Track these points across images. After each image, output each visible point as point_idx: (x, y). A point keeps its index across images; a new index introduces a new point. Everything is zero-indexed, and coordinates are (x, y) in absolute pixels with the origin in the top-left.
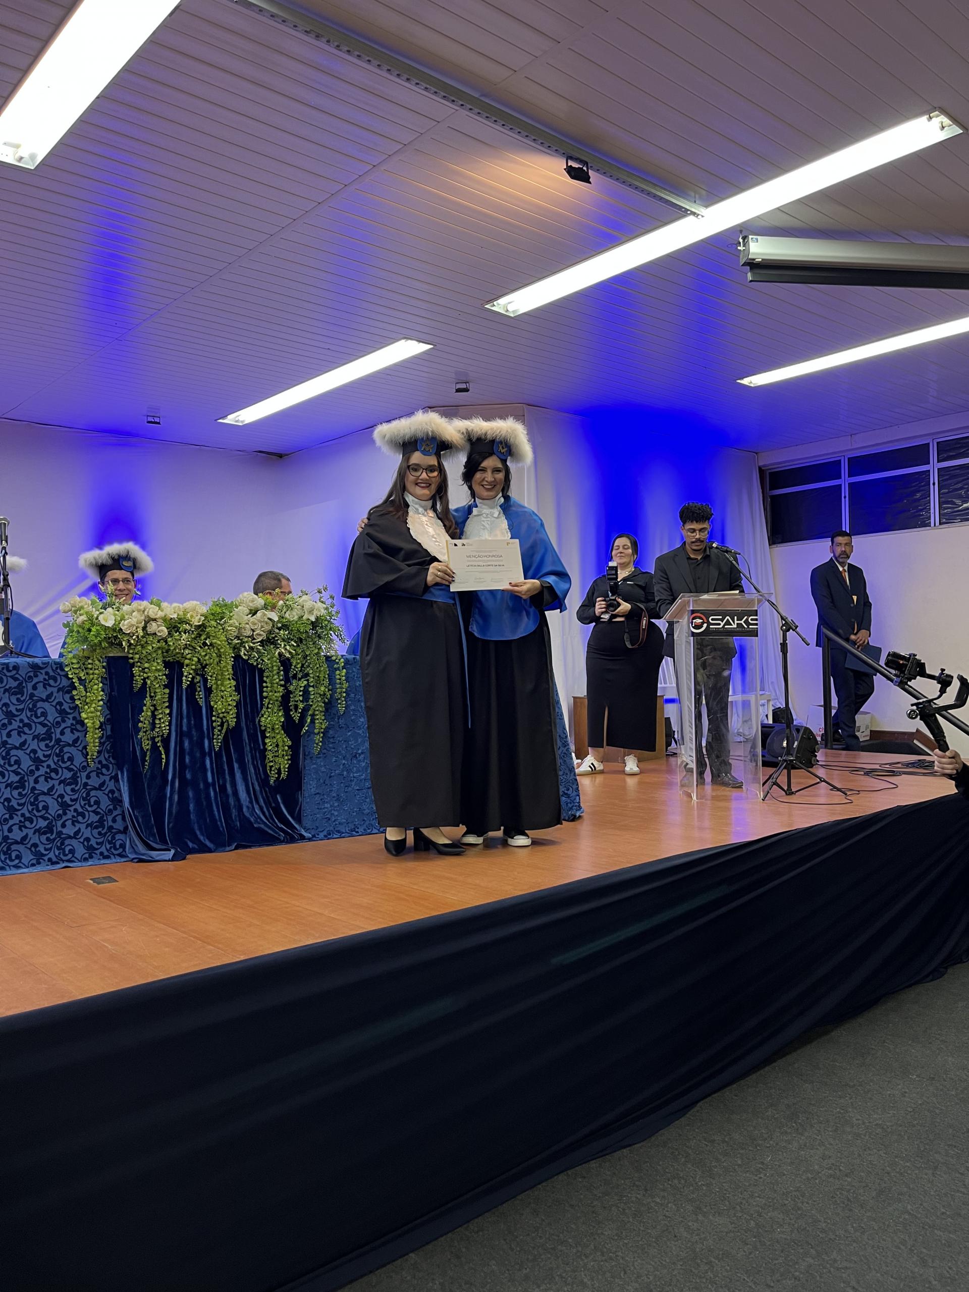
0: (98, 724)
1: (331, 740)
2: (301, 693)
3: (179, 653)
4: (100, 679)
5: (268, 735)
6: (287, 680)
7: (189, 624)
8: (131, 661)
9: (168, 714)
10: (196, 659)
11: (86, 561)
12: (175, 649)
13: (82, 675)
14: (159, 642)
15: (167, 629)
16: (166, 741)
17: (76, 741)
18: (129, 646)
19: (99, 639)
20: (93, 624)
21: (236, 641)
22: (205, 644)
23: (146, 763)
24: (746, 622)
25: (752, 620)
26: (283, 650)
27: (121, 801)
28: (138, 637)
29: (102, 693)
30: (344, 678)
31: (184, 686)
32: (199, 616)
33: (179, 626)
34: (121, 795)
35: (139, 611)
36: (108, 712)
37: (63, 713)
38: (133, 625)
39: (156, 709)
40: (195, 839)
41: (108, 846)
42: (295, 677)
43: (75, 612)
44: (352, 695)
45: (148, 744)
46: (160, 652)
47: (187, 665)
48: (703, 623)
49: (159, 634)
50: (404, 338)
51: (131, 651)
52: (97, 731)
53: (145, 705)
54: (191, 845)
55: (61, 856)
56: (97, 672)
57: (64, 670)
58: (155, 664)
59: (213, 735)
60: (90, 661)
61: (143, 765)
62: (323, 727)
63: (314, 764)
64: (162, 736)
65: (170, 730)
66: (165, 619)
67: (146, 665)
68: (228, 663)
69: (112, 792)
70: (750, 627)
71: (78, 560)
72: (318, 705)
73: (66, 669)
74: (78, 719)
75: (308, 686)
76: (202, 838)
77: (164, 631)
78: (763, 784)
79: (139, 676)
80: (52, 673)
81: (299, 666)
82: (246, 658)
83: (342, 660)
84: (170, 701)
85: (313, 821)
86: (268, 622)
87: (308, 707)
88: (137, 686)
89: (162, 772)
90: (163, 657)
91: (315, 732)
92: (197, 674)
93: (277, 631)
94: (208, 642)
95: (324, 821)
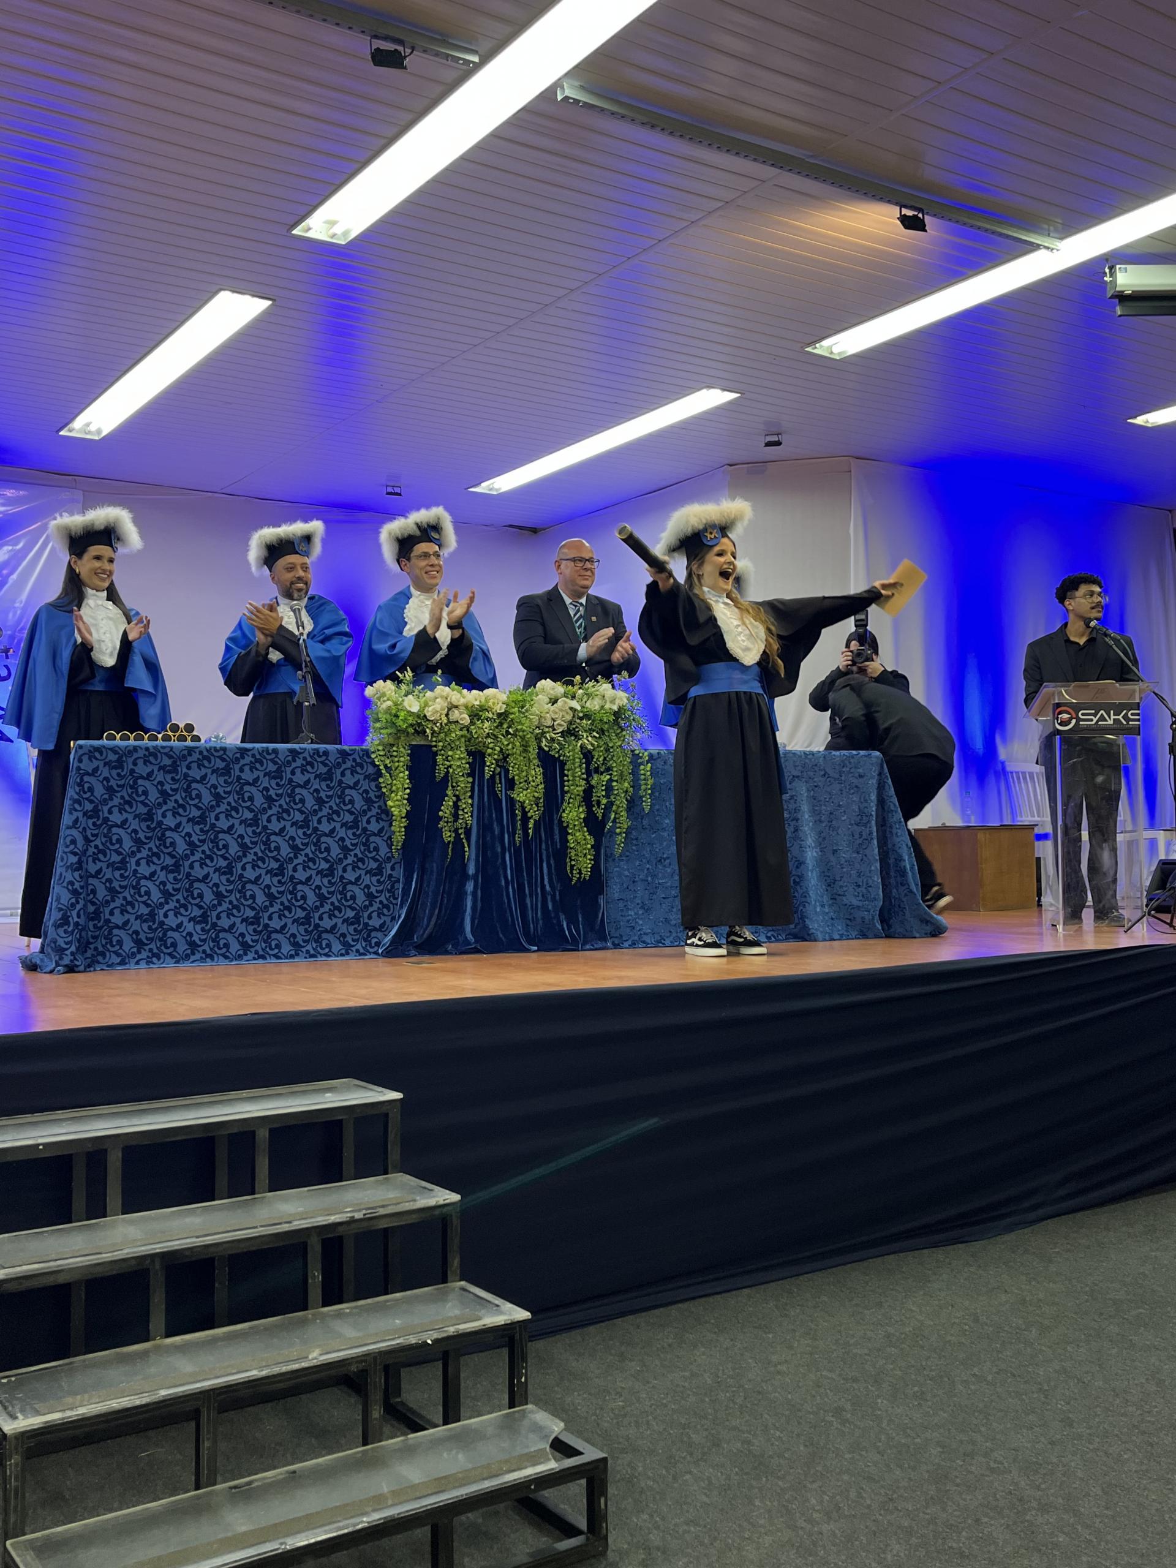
0: (403, 813)
1: (634, 842)
2: (603, 788)
3: (481, 742)
4: (405, 767)
5: (570, 831)
6: (589, 773)
8: (435, 749)
9: (470, 804)
10: (498, 749)
12: (477, 738)
13: (387, 762)
14: (461, 730)
15: (469, 716)
16: (468, 832)
17: (381, 830)
18: (432, 734)
19: (404, 725)
20: (398, 710)
21: (537, 731)
22: (508, 733)
23: (449, 856)
24: (1125, 717)
25: (1132, 714)
26: (586, 741)
28: (441, 724)
29: (407, 782)
30: (649, 773)
31: (487, 776)
33: (481, 713)
35: (442, 697)
36: (412, 802)
37: (368, 801)
38: (437, 712)
39: (458, 799)
42: (597, 770)
43: (379, 698)
44: (657, 794)
45: (451, 836)
46: (463, 740)
47: (489, 755)
48: (1071, 719)
49: (461, 722)
50: (707, 387)
51: (434, 739)
52: (404, 820)
55: (368, 948)
56: (402, 759)
57: (371, 758)
58: (459, 752)
59: (515, 829)
60: (395, 749)
62: (626, 827)
63: (618, 866)
64: (466, 828)
65: (472, 821)
66: (466, 707)
67: (450, 753)
68: (533, 752)
70: (1131, 723)
72: (621, 802)
73: (373, 756)
74: (384, 807)
75: (611, 780)
77: (466, 719)
78: (1147, 921)
79: (442, 765)
80: (358, 760)
81: (601, 759)
82: (546, 749)
83: (646, 754)
84: (472, 791)
85: (617, 929)
86: (569, 711)
87: (612, 804)
88: (440, 774)
89: (464, 867)
90: (466, 746)
91: (618, 830)
92: (497, 765)
93: (578, 721)
94: (511, 730)
95: (628, 930)
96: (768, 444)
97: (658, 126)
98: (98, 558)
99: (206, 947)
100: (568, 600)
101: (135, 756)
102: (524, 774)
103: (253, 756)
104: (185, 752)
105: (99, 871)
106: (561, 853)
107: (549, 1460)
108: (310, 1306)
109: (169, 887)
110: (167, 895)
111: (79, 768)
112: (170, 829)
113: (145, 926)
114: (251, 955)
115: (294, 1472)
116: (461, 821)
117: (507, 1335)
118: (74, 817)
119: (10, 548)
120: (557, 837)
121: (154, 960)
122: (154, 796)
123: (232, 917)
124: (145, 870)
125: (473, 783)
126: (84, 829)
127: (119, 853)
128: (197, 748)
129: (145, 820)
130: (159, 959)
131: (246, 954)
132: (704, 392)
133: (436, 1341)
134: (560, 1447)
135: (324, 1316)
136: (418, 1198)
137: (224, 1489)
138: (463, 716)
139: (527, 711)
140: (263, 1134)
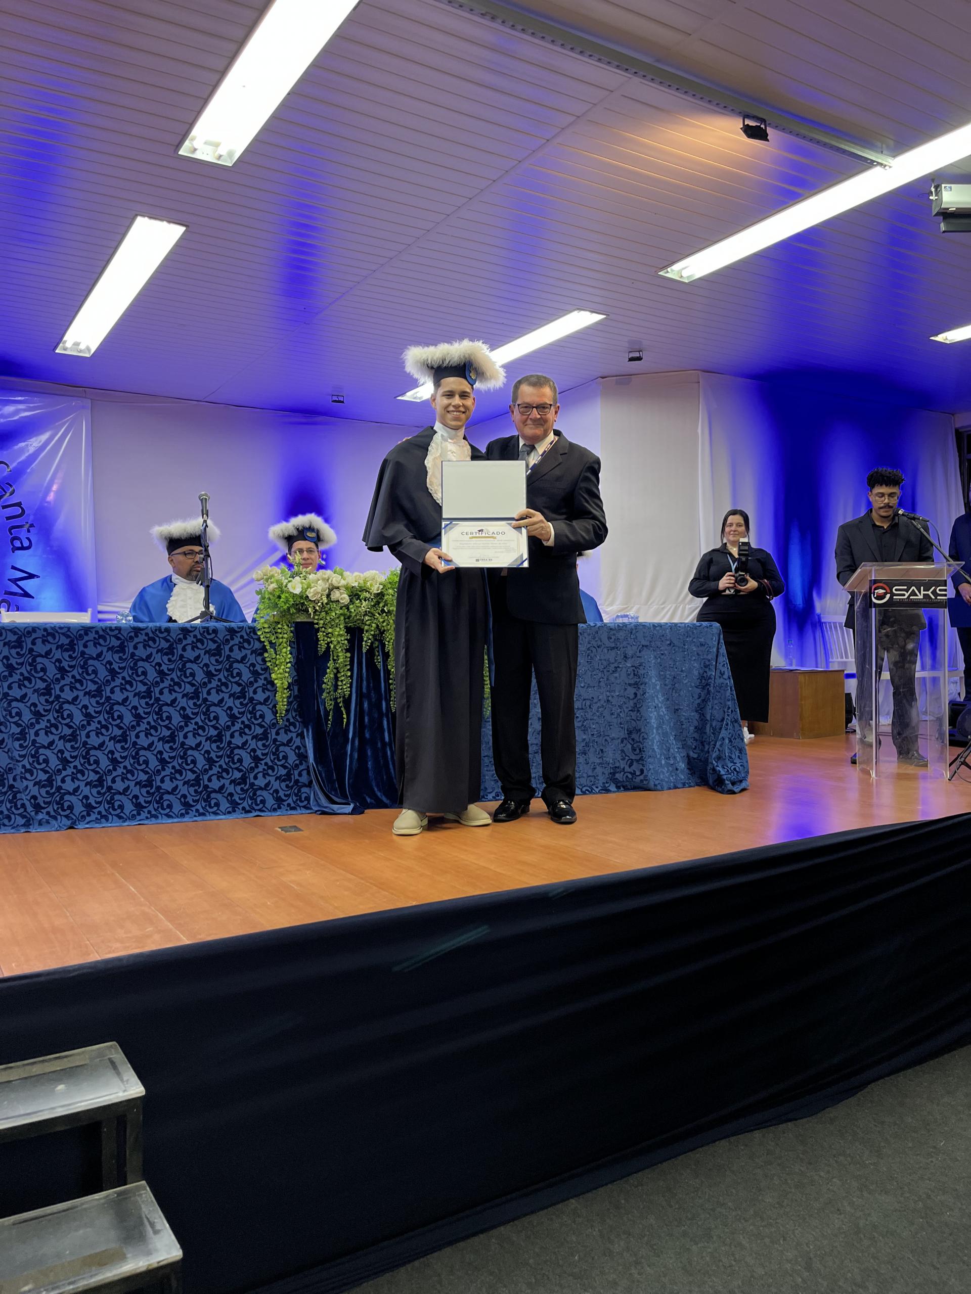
0: (286, 685)
3: (359, 619)
4: (288, 643)
7: (369, 592)
8: (316, 626)
9: (349, 676)
10: (374, 625)
11: (274, 534)
12: (356, 616)
13: (272, 638)
14: (341, 608)
15: (349, 596)
16: (346, 701)
17: (266, 700)
18: (314, 613)
19: (288, 605)
20: (282, 592)
22: (383, 611)
23: (329, 722)
24: (934, 593)
25: (940, 590)
27: (306, 757)
28: (322, 603)
29: (290, 656)
31: (364, 651)
32: (378, 585)
33: (360, 593)
34: (306, 751)
36: (296, 674)
37: (256, 674)
38: (318, 593)
39: (338, 672)
40: (373, 795)
41: (295, 798)
43: (267, 580)
45: (331, 705)
46: (342, 618)
47: (367, 631)
48: (886, 594)
49: (342, 601)
50: (578, 309)
51: (316, 617)
52: (285, 691)
53: (329, 668)
54: (369, 800)
55: (254, 805)
56: (285, 636)
57: (257, 634)
58: (338, 629)
59: (390, 697)
61: (327, 724)
64: (344, 697)
65: (351, 691)
66: (347, 588)
67: (330, 630)
69: (298, 748)
70: (938, 598)
71: (267, 532)
73: (259, 633)
74: (269, 679)
76: (379, 794)
77: (345, 598)
78: (950, 765)
79: (323, 640)
80: (246, 637)
84: (351, 664)
88: (321, 650)
89: (344, 731)
90: (346, 623)
94: (386, 609)
96: (631, 359)
103: (147, 634)
104: (82, 632)
109: (67, 755)
110: (65, 762)
112: (68, 702)
113: (43, 791)
114: (144, 815)
116: (340, 691)
121: (50, 822)
122: (52, 672)
123: (125, 781)
124: (43, 739)
125: (352, 657)
127: (19, 725)
129: (43, 694)
130: (55, 821)
131: (139, 814)
132: (576, 314)
138: (342, 596)
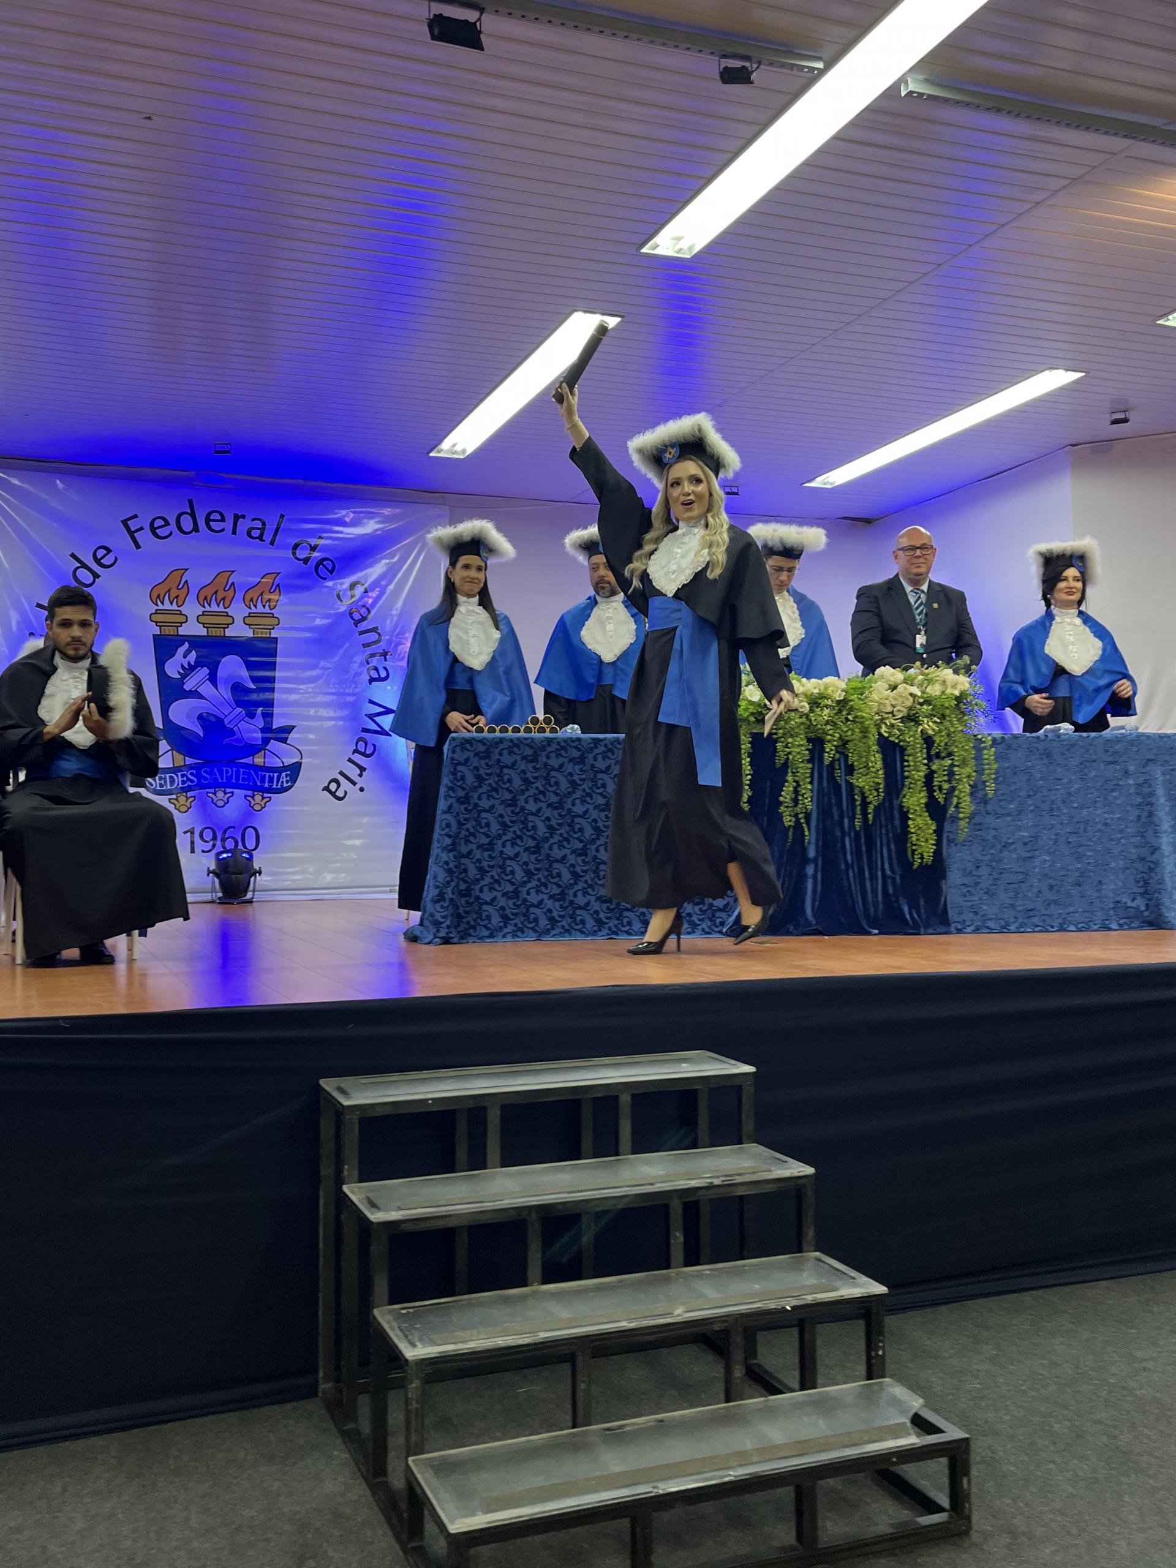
1: (978, 827)
2: (945, 773)
3: (820, 729)
5: (911, 816)
6: (929, 758)
7: (830, 700)
9: (810, 790)
10: (837, 735)
12: (817, 725)
16: (808, 817)
21: (877, 717)
22: (847, 720)
23: (789, 840)
26: (926, 726)
30: (992, 757)
31: (826, 762)
32: (839, 692)
33: (820, 701)
39: (799, 785)
42: (938, 756)
44: (1001, 779)
46: (802, 727)
47: (829, 742)
49: (801, 710)
50: (1049, 368)
53: (787, 781)
55: (713, 927)
59: (854, 814)
62: (969, 811)
63: (959, 852)
64: (805, 813)
65: (812, 806)
66: (806, 695)
67: (790, 740)
68: (873, 738)
72: (965, 787)
75: (952, 765)
77: (806, 707)
79: (782, 752)
81: (942, 744)
82: (886, 735)
83: (990, 738)
84: (812, 776)
85: (960, 914)
86: (909, 697)
87: (953, 789)
88: (779, 762)
89: (804, 850)
90: (806, 733)
91: (961, 815)
92: (837, 752)
93: (918, 707)
94: (850, 717)
95: (971, 915)
96: (1115, 422)
97: (1003, 110)
98: (467, 567)
99: (564, 923)
100: (908, 588)
101: (501, 746)
102: (864, 759)
103: (606, 745)
104: (545, 743)
105: (470, 852)
106: (902, 836)
107: (909, 1434)
108: (672, 1264)
109: (531, 867)
110: (529, 874)
111: (452, 759)
112: (532, 814)
113: (510, 902)
114: (605, 931)
115: (661, 1421)
116: (800, 806)
117: (864, 1307)
118: (449, 803)
119: (387, 561)
120: (897, 823)
121: (519, 933)
122: (517, 783)
124: (509, 851)
125: (812, 769)
126: (458, 813)
127: (488, 836)
128: (556, 738)
129: (510, 805)
130: (523, 932)
131: (600, 930)
132: (1047, 374)
133: (794, 1308)
134: (920, 1423)
135: (686, 1277)
136: (773, 1169)
137: (599, 1430)
138: (802, 704)
139: (866, 697)
140: (625, 1099)
